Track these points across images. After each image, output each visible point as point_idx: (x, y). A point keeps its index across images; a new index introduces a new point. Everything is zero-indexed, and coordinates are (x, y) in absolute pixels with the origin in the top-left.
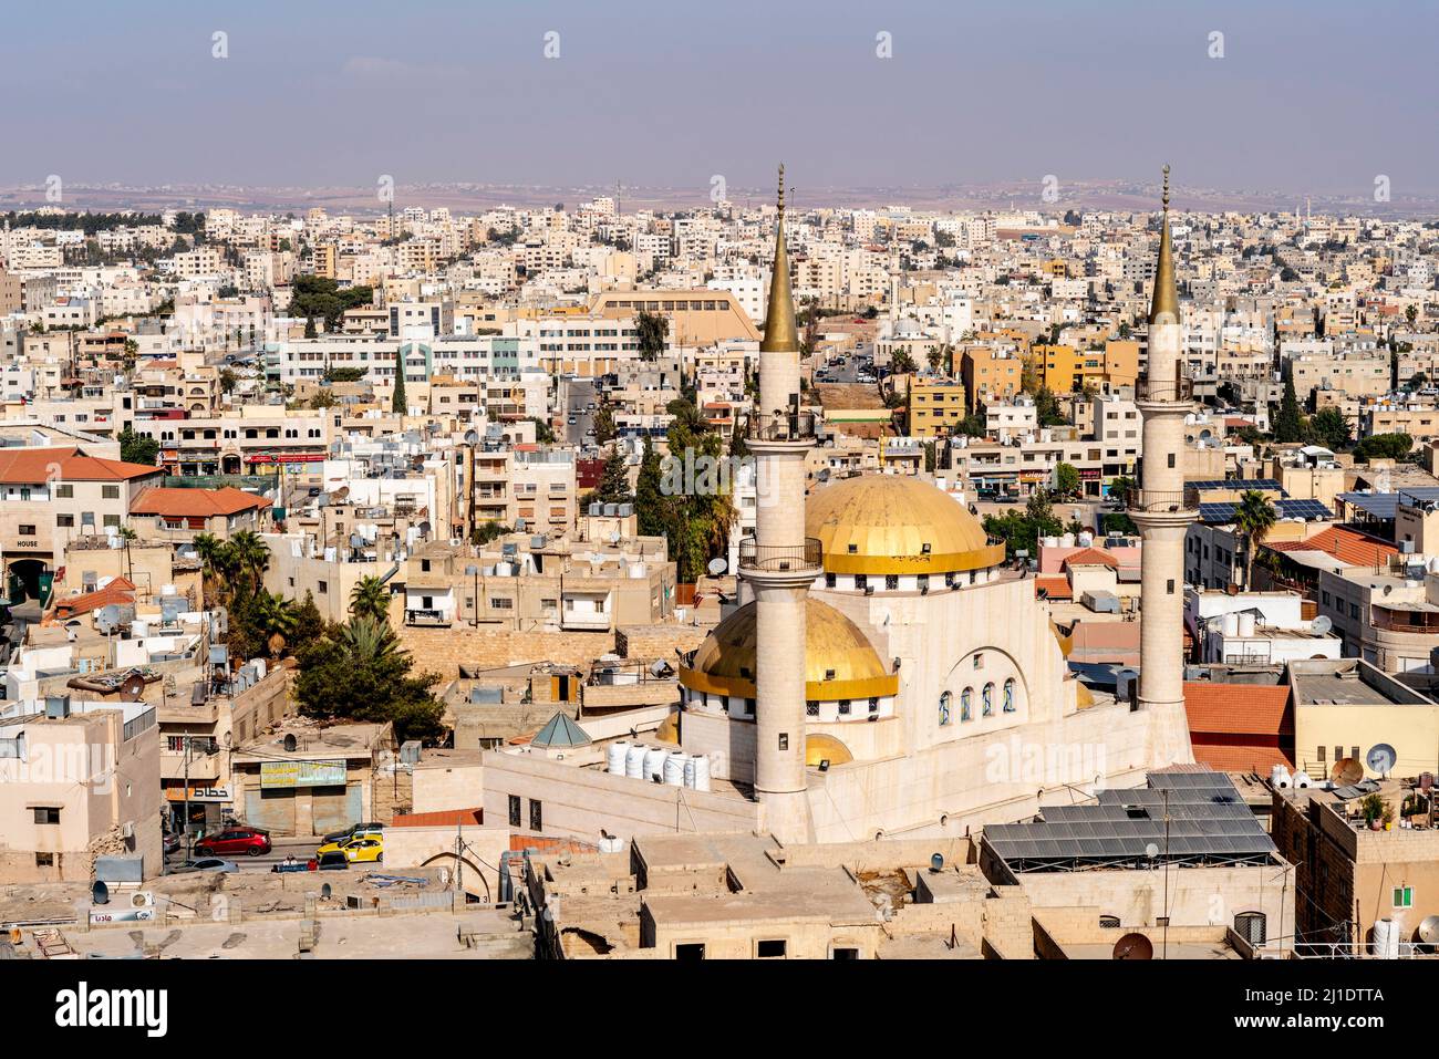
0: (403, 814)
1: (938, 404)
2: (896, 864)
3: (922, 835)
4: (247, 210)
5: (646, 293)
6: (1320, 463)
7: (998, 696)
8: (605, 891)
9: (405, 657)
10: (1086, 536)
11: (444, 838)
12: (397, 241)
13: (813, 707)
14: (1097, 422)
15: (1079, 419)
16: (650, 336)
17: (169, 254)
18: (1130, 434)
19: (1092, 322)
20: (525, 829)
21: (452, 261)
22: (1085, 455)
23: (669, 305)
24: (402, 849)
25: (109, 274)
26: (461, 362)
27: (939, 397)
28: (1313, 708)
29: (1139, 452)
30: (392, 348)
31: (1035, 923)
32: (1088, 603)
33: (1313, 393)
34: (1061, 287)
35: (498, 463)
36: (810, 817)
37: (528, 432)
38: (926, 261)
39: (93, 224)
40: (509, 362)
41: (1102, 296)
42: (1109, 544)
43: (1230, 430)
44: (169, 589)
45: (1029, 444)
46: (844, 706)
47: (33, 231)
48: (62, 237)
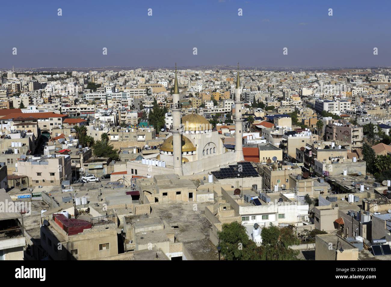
0: (112, 173)
1: (197, 102)
2: (197, 178)
3: (201, 173)
4: (79, 71)
5: (147, 84)
6: (260, 111)
7: (212, 150)
8: (150, 184)
9: (112, 146)
10: (224, 124)
11: (121, 176)
12: (105, 76)
13: (182, 153)
14: (224, 105)
15: (221, 104)
17: (66, 79)
18: (229, 107)
19: (222, 88)
20: (134, 174)
22: (222, 110)
23: (151, 86)
24: (113, 178)
25: (55, 83)
26: (117, 96)
27: (197, 101)
28: (262, 151)
29: (231, 110)
30: (105, 94)
31: (221, 188)
32: (225, 134)
33: (258, 99)
34: (216, 83)
35: (125, 113)
36: (182, 171)
37: (128, 108)
38: (194, 79)
39: (52, 74)
40: (125, 96)
41: (223, 84)
42: (228, 125)
43: (245, 106)
44: (70, 136)
45: (213, 109)
46: (187, 153)
47: (42, 75)
48: (47, 76)
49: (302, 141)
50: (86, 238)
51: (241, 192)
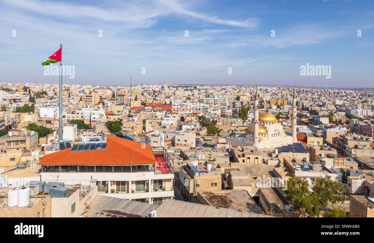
0: (218, 143)
3: (270, 148)
4: (200, 86)
5: (238, 94)
6: (307, 112)
7: (278, 134)
9: (218, 128)
10: (284, 119)
11: (223, 145)
12: (214, 89)
13: (259, 135)
14: (283, 108)
15: (281, 107)
16: (238, 98)
17: (193, 90)
18: (287, 109)
19: (282, 98)
20: (230, 145)
21: (219, 91)
22: (282, 111)
23: (240, 95)
24: (219, 146)
25: (188, 92)
26: (220, 100)
27: (267, 105)
28: (309, 137)
29: (288, 111)
30: (214, 99)
31: (284, 158)
32: (284, 126)
33: (306, 106)
34: (279, 95)
35: (225, 110)
36: (259, 145)
37: (227, 107)
38: (265, 92)
39: (187, 87)
40: (225, 100)
41: (283, 95)
42: (286, 120)
44: (195, 121)
45: (276, 110)
46: (262, 135)
47: (181, 88)
48: (184, 88)
49: (337, 133)
51: (296, 162)
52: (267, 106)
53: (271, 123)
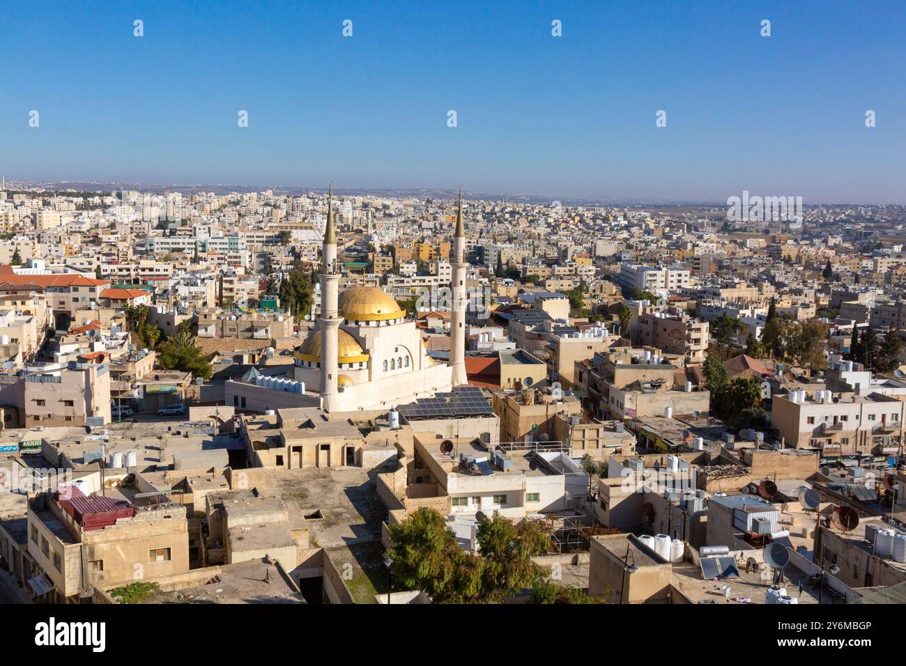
1: (383, 263)
2: (368, 418)
3: (377, 408)
5: (284, 224)
6: (510, 284)
7: (403, 361)
9: (199, 349)
11: (211, 410)
12: (196, 204)
13: (340, 365)
14: (437, 270)
15: (431, 269)
16: (285, 238)
17: (114, 206)
18: (448, 274)
19: (435, 236)
20: (239, 407)
21: (215, 211)
22: (433, 281)
23: (292, 228)
24: (196, 414)
25: (92, 213)
26: (218, 246)
27: (384, 261)
28: (506, 365)
30: (193, 241)
31: (414, 438)
32: (433, 331)
33: (508, 261)
34: (425, 224)
35: (231, 282)
37: (242, 270)
38: (380, 214)
39: (86, 196)
40: (235, 246)
41: (438, 227)
43: (481, 273)
44: (114, 324)
45: (414, 277)
46: (351, 365)
47: (64, 198)
48: (75, 200)
49: (588, 347)
50: (122, 537)
51: (454, 446)
52: (384, 266)
53: (383, 323)
